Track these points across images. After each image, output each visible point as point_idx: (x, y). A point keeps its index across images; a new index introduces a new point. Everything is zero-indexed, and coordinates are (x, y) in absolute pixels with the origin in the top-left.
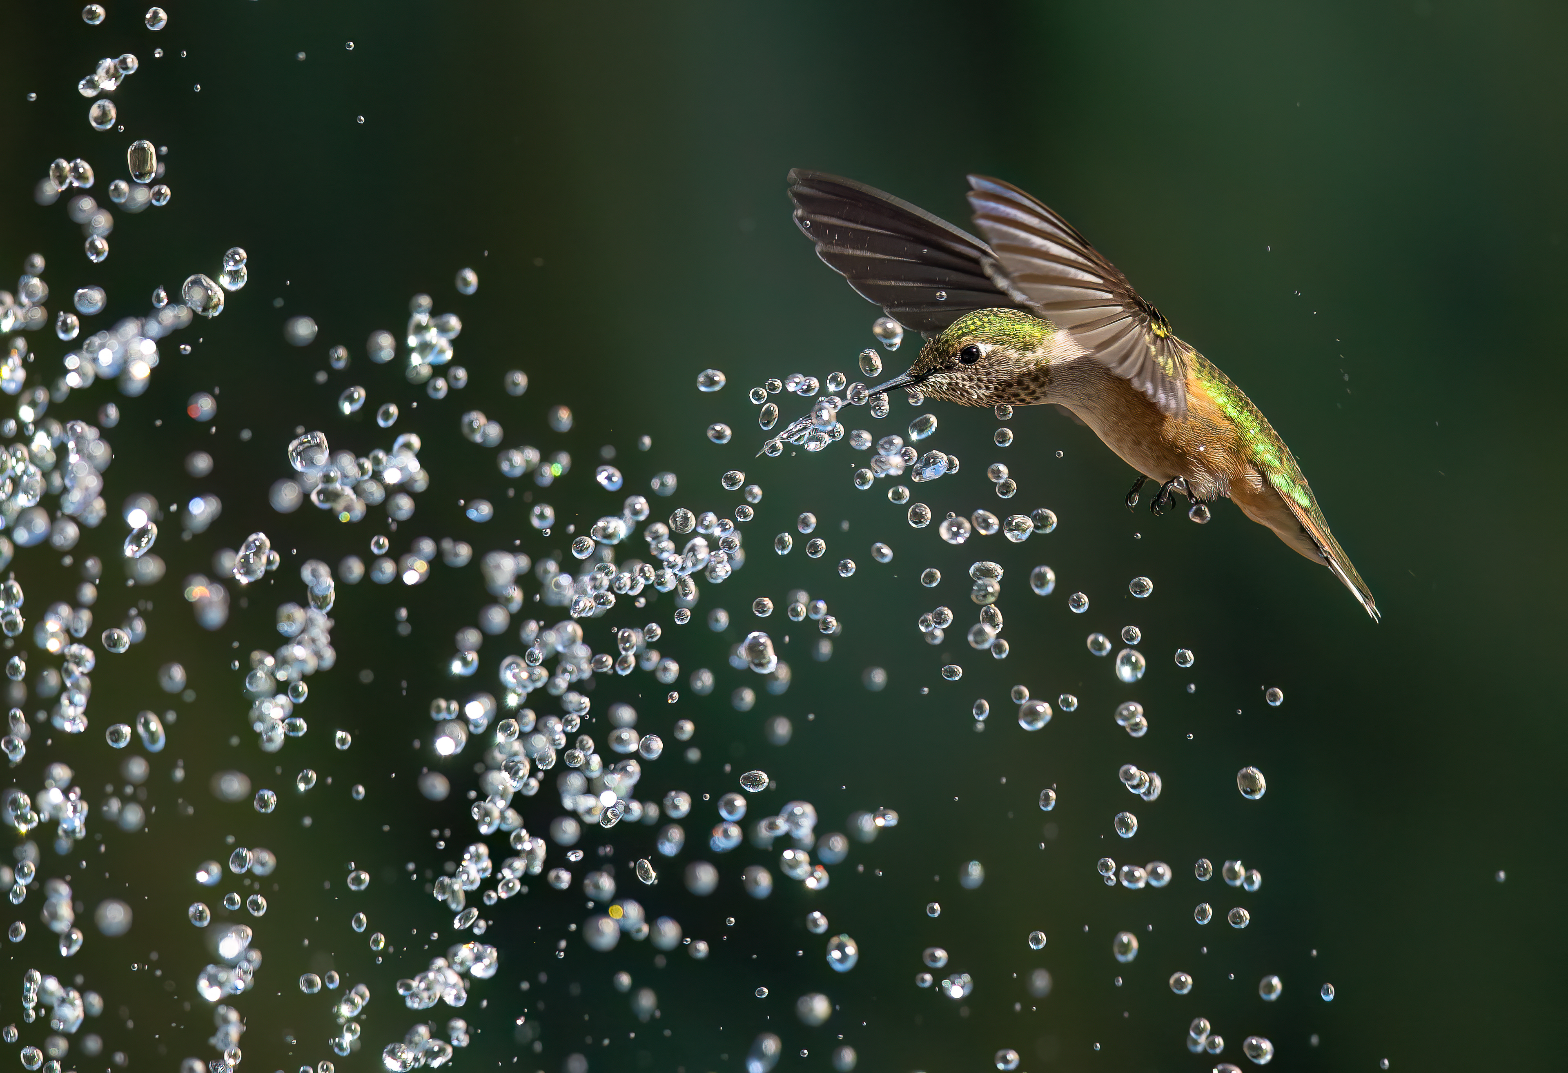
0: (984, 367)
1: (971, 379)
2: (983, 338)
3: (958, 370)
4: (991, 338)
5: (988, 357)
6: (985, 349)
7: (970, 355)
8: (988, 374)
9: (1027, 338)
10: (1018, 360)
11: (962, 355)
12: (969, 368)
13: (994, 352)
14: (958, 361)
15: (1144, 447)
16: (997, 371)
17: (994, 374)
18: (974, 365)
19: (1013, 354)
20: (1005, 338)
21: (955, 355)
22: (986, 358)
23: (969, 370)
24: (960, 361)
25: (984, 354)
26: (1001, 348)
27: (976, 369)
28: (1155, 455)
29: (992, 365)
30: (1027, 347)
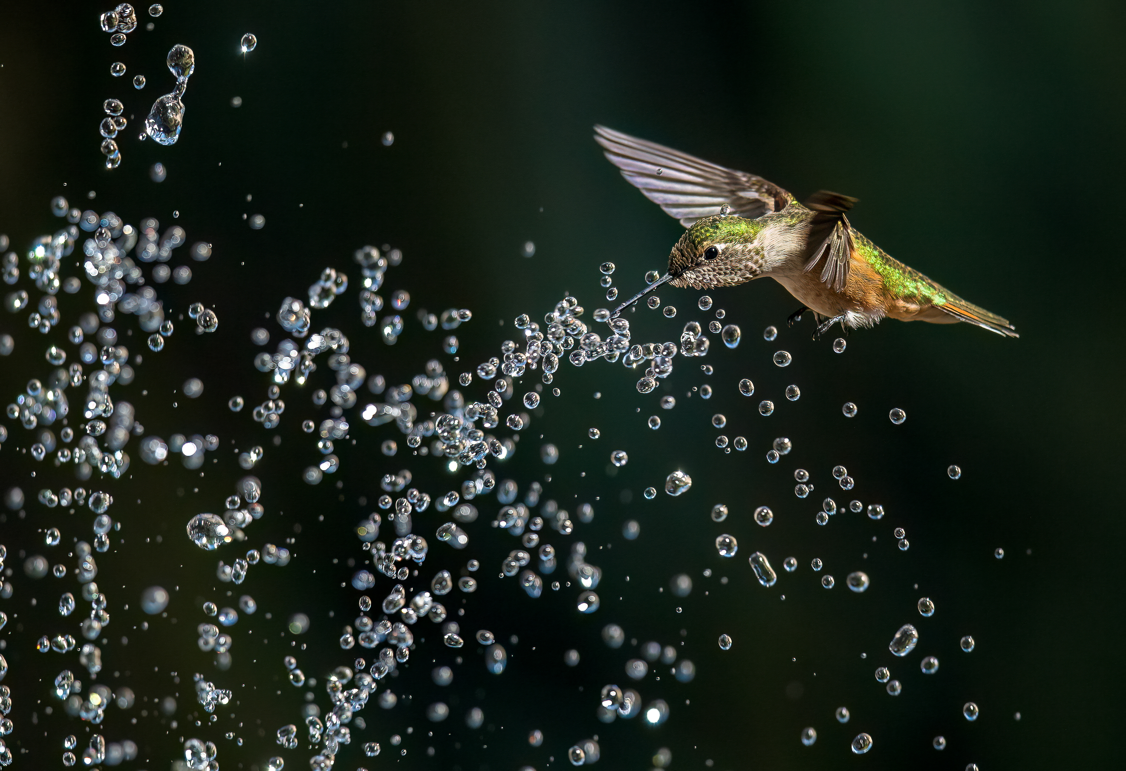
0: (722, 260)
1: (714, 270)
2: (718, 240)
3: (705, 265)
4: (723, 239)
5: (724, 253)
6: (720, 247)
7: (712, 254)
8: (725, 264)
9: (746, 235)
10: (743, 251)
11: (706, 254)
12: (712, 262)
13: (727, 248)
14: (704, 259)
15: (824, 297)
16: (731, 261)
17: (729, 263)
18: (715, 259)
19: (739, 247)
20: (731, 237)
21: (701, 256)
22: (722, 254)
23: (712, 264)
24: (705, 259)
25: (720, 251)
26: (731, 245)
27: (717, 263)
28: (830, 302)
29: (727, 258)
30: (747, 240)
